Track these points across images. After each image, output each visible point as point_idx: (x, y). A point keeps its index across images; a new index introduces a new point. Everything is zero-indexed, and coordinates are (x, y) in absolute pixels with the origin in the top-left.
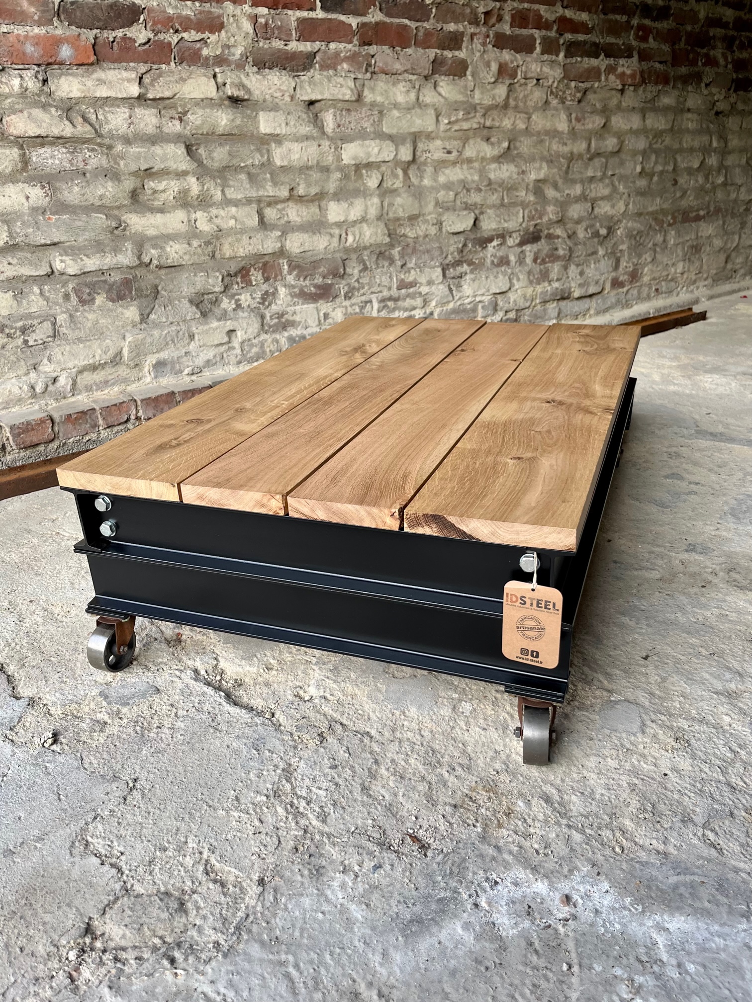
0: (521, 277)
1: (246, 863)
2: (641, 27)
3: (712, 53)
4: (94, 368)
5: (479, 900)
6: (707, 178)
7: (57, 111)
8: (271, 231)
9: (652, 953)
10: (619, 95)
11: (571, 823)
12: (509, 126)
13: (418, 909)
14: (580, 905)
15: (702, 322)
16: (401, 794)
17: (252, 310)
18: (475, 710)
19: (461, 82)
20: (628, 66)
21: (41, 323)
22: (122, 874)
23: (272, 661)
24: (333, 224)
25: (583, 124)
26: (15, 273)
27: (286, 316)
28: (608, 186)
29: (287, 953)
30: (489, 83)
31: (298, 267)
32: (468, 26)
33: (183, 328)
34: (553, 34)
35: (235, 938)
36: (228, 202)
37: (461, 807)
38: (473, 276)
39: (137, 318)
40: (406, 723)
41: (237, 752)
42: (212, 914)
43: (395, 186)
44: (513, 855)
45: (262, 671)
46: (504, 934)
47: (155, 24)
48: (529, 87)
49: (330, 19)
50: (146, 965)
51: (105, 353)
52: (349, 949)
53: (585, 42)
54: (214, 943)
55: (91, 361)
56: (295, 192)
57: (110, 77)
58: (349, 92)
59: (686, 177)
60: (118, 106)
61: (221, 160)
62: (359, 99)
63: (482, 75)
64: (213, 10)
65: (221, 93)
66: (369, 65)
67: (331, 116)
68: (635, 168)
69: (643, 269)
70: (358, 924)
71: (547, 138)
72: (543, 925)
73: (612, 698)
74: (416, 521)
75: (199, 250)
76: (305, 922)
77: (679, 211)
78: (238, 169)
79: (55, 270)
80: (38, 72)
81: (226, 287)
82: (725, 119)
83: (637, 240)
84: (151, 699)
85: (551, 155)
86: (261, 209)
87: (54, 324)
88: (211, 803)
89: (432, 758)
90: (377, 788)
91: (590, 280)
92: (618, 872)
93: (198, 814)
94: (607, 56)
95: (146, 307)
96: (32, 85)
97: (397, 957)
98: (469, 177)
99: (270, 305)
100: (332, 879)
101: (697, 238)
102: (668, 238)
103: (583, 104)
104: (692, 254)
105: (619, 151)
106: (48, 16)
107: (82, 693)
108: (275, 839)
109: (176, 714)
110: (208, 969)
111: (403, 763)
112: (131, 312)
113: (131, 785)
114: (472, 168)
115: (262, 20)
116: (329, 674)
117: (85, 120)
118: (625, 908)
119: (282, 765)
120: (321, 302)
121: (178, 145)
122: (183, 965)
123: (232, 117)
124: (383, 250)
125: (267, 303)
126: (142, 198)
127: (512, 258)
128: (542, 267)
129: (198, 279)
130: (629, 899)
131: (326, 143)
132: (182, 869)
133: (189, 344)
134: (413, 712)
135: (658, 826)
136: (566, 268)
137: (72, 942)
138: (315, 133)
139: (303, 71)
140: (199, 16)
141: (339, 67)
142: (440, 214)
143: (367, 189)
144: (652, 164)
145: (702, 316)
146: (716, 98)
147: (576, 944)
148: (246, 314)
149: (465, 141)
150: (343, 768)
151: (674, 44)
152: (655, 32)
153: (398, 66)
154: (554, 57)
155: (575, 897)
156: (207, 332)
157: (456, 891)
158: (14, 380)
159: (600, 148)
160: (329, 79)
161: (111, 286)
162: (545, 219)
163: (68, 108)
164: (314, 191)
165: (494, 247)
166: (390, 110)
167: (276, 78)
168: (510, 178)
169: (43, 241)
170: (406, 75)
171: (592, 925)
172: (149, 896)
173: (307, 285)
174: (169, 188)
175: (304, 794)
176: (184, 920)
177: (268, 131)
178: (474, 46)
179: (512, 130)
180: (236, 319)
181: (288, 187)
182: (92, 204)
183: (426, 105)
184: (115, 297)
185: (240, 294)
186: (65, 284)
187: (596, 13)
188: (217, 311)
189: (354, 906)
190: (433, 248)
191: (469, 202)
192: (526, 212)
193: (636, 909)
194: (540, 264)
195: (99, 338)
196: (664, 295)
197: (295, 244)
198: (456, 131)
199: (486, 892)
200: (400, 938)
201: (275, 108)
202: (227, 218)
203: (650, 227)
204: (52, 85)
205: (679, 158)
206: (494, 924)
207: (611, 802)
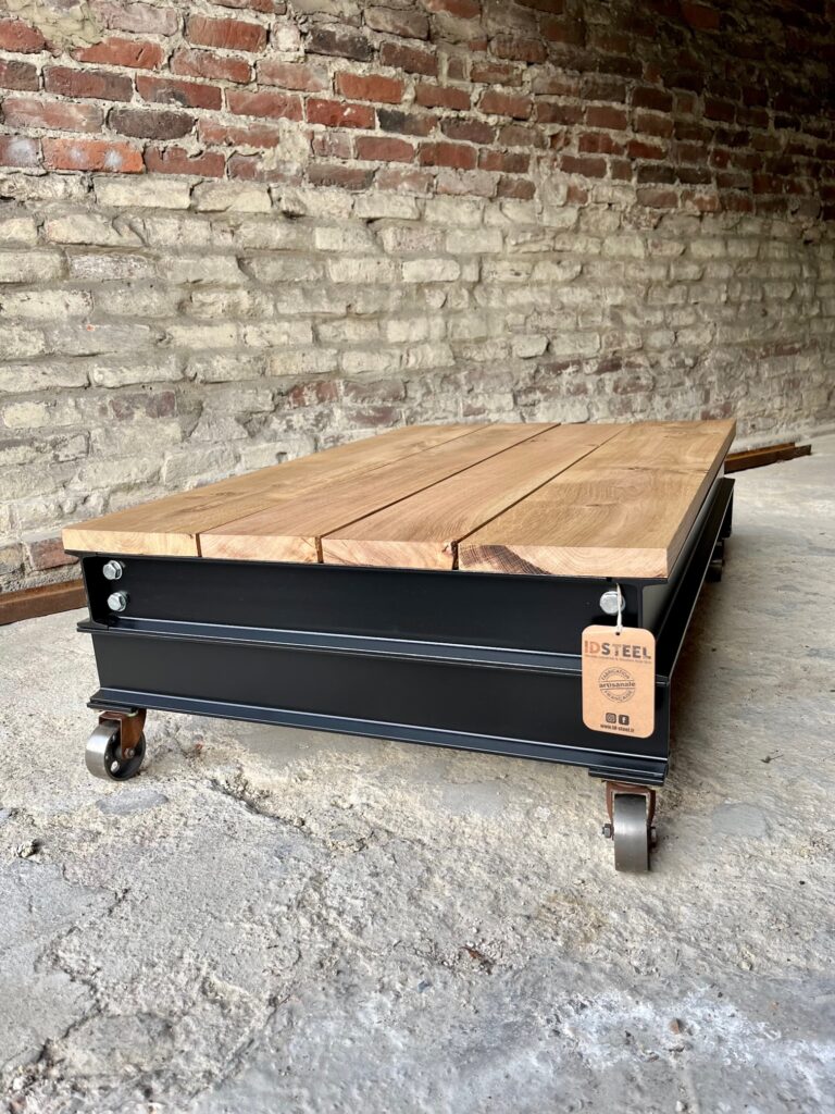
0: (601, 407)
1: (256, 980)
2: (717, 153)
3: (796, 180)
4: (128, 488)
5: (560, 1026)
6: (799, 308)
7: (102, 218)
8: (326, 348)
9: (800, 1090)
10: (698, 222)
11: (681, 936)
12: (581, 250)
13: (478, 1035)
14: (697, 1032)
15: (807, 457)
16: (459, 903)
17: (304, 432)
18: (554, 816)
19: (528, 205)
20: (706, 192)
21: (74, 437)
22: (96, 992)
23: (307, 771)
24: (392, 344)
25: (661, 251)
26: (49, 384)
27: (342, 440)
28: (691, 314)
29: (300, 1087)
30: (558, 206)
31: (355, 388)
32: (534, 149)
33: (229, 447)
34: (624, 158)
35: (232, 1066)
36: (280, 317)
37: (536, 918)
38: (547, 404)
39: (179, 436)
40: (467, 830)
41: (255, 861)
42: (205, 1038)
43: (460, 307)
44: (605, 973)
45: (294, 781)
46: (595, 1067)
47: (207, 135)
48: (601, 211)
49: (390, 139)
50: (113, 1096)
51: (142, 472)
52: (385, 1082)
53: (659, 168)
54: (205, 1072)
55: (126, 480)
56: (353, 310)
57: (159, 187)
58: (410, 211)
59: (777, 308)
60: (168, 217)
61: (274, 275)
62: (421, 218)
63: (549, 199)
64: (268, 125)
65: (275, 208)
66: (431, 185)
67: (391, 234)
68: (719, 297)
69: (737, 402)
70: (398, 1054)
71: (622, 263)
72: (647, 1057)
73: (727, 802)
74: (473, 557)
75: (248, 367)
76: (327, 1050)
77: (771, 343)
78: (291, 284)
79: (93, 382)
80: (83, 178)
81: (277, 406)
82: (815, 248)
83: (727, 372)
84: (157, 809)
85: (627, 280)
86: (316, 326)
87: (88, 439)
88: (217, 914)
89: (498, 866)
90: (429, 898)
91: (678, 413)
92: (747, 993)
93: (200, 927)
94: (683, 182)
95: (189, 424)
96: (77, 190)
97: (449, 1093)
98: (540, 300)
99: (324, 427)
100: (367, 999)
101: (794, 372)
102: (761, 371)
103: (659, 230)
104: (789, 388)
105: (700, 280)
106: (96, 122)
107: (75, 803)
108: (295, 954)
109: (185, 824)
110: (194, 1103)
111: (462, 871)
112: (172, 429)
113: (120, 895)
114: (542, 291)
115: (319, 137)
116: (374, 781)
117: (132, 229)
118: (758, 1035)
119: (310, 873)
120: (380, 426)
121: (229, 258)
122: (162, 1097)
123: (285, 232)
124: (448, 373)
125: (321, 425)
126: (189, 310)
127: (590, 386)
128: (623, 397)
129: (246, 396)
130: (763, 1024)
131: (385, 261)
132: (173, 987)
133: (234, 466)
134: (476, 818)
135: (797, 939)
136: (650, 399)
137: (20, 1068)
138: (374, 250)
139: (362, 188)
140: (253, 130)
141: (400, 187)
142: (509, 338)
143: (429, 309)
144: (738, 294)
145: (806, 451)
146: (803, 227)
147: (693, 1079)
148: (298, 436)
149: (535, 264)
150: (386, 875)
151: (754, 170)
152: (733, 157)
153: (461, 187)
154: (626, 182)
155: (690, 1022)
156: (254, 453)
157: (529, 1015)
158: (40, 498)
159: (680, 275)
160: (389, 197)
161: (152, 400)
162: (624, 346)
163: (115, 217)
164: (372, 308)
165: (570, 374)
166: (453, 230)
167: (333, 195)
168: (584, 302)
169: (81, 352)
170: (470, 196)
171: (714, 1055)
172: (127, 1017)
173: (366, 408)
174: (218, 301)
175: (335, 904)
176: (168, 1045)
177: (325, 247)
178: (541, 169)
179: (584, 255)
180: (287, 441)
181: (345, 304)
182: (136, 315)
183: (492, 227)
184: (155, 413)
185: (292, 415)
186: (102, 397)
187: (669, 137)
188: (267, 432)
189: (393, 1032)
190: (502, 373)
191: (541, 326)
192: (604, 338)
193: (774, 1036)
194: (622, 394)
195: (136, 456)
196: (761, 432)
197: (352, 363)
198: (525, 253)
199: (569, 1016)
200: (453, 1070)
201: (332, 224)
202: (279, 333)
203: (741, 358)
204: (98, 191)
205: (767, 288)
206: (581, 1056)
207: (733, 913)
